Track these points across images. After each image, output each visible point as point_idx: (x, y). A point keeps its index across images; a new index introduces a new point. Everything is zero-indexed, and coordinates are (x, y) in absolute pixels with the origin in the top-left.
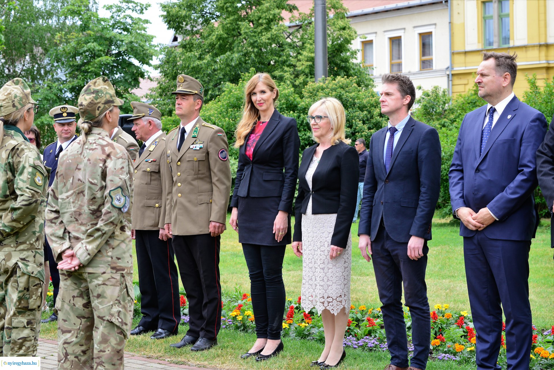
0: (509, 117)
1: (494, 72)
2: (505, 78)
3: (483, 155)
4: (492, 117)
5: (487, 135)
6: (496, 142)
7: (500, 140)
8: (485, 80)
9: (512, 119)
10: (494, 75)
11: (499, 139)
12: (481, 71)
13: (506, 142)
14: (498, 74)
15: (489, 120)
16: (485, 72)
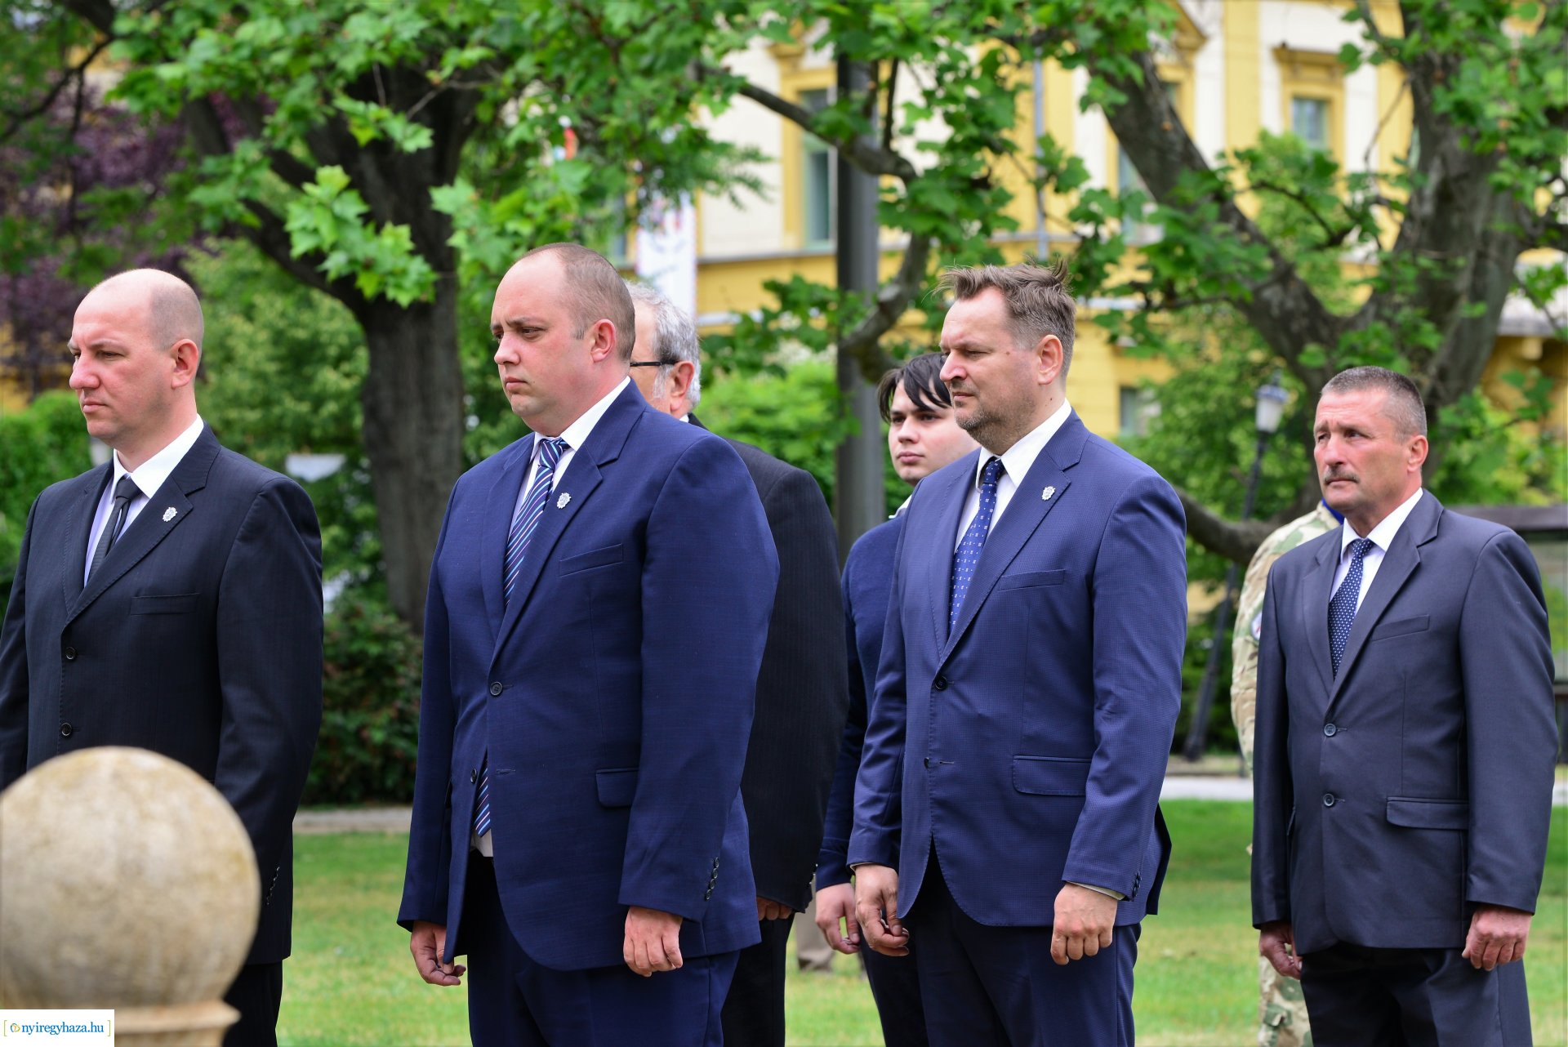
0: (1048, 493)
1: (1006, 338)
2: (1045, 353)
3: (957, 633)
4: (991, 494)
5: (974, 557)
6: (1002, 583)
7: (1015, 578)
8: (976, 367)
9: (1056, 499)
10: (1009, 348)
11: (1012, 572)
12: (962, 336)
13: (1034, 582)
14: (1022, 346)
15: (982, 503)
16: (978, 338)
